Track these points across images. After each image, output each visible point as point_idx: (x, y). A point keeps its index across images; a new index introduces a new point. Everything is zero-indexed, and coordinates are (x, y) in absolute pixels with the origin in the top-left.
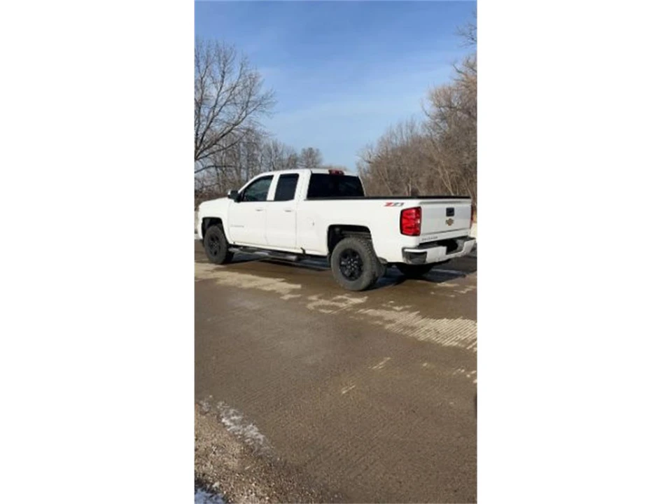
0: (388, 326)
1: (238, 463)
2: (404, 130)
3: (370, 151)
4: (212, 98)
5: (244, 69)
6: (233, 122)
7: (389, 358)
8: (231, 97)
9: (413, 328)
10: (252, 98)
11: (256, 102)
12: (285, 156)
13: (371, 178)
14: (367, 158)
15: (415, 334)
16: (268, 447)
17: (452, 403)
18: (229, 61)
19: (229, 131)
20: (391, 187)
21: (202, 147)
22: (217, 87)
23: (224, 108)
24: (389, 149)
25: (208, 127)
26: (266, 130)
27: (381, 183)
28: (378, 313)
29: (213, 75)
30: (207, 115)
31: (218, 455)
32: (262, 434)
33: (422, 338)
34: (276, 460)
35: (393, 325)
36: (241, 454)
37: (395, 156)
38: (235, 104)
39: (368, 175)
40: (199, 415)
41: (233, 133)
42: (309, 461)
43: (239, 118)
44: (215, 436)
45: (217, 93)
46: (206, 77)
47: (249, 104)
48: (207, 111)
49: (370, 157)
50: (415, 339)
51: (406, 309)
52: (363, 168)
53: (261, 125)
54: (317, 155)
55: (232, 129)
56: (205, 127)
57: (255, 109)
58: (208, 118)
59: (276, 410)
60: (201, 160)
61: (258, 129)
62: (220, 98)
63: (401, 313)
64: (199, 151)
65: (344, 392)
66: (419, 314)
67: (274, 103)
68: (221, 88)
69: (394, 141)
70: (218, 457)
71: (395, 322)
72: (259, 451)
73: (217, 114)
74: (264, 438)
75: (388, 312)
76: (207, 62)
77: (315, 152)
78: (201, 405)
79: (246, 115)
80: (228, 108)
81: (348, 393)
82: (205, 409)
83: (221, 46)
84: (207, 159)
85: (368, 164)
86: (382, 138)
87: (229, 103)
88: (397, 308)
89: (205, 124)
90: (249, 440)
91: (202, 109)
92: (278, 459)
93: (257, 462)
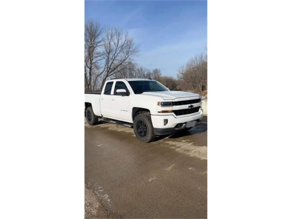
0: (177, 150)
1: (97, 212)
2: (198, 60)
3: (183, 69)
4: (114, 51)
5: (127, 37)
6: (122, 60)
7: (174, 165)
8: (122, 49)
9: (188, 151)
10: (131, 49)
11: (132, 51)
12: (146, 73)
13: (183, 81)
14: (181, 72)
15: (189, 153)
16: (111, 206)
17: (199, 188)
18: (120, 35)
19: (121, 64)
20: (193, 84)
21: (110, 71)
22: (116, 46)
23: (119, 54)
24: (191, 68)
25: (112, 63)
26: (136, 63)
27: (188, 83)
28: (174, 143)
29: (114, 41)
30: (112, 57)
31: (89, 207)
32: (110, 199)
33: (192, 155)
34: (113, 212)
35: (180, 149)
36: (99, 208)
37: (194, 71)
38: (123, 52)
39: (182, 80)
40: (86, 189)
41: (122, 65)
42: (127, 213)
43: (125, 58)
44: (90, 199)
45: (116, 48)
46: (111, 42)
47: (129, 52)
48: (112, 56)
49: (183, 72)
50: (188, 156)
51: (187, 142)
52: (180, 76)
53: (134, 60)
54: (159, 72)
55: (122, 63)
56: (111, 62)
57: (131, 54)
58: (112, 59)
59: (118, 188)
60: (110, 76)
61: (133, 62)
62: (117, 50)
63: (185, 143)
64: (109, 72)
65: (150, 181)
66: (192, 144)
67: (139, 51)
68: (117, 46)
69: (193, 64)
70: (89, 209)
71: (181, 148)
72: (106, 207)
73: (116, 57)
74: (110, 201)
75: (179, 143)
76: (111, 36)
77: (158, 71)
78: (88, 184)
79: (128, 56)
80: (120, 54)
81: (152, 181)
82: (89, 186)
83: (117, 29)
84: (112, 76)
85: (182, 75)
86: (188, 63)
87: (121, 52)
88: (183, 141)
89: (111, 61)
90: (104, 201)
91: (110, 55)
92: (114, 211)
93: (105, 212)
